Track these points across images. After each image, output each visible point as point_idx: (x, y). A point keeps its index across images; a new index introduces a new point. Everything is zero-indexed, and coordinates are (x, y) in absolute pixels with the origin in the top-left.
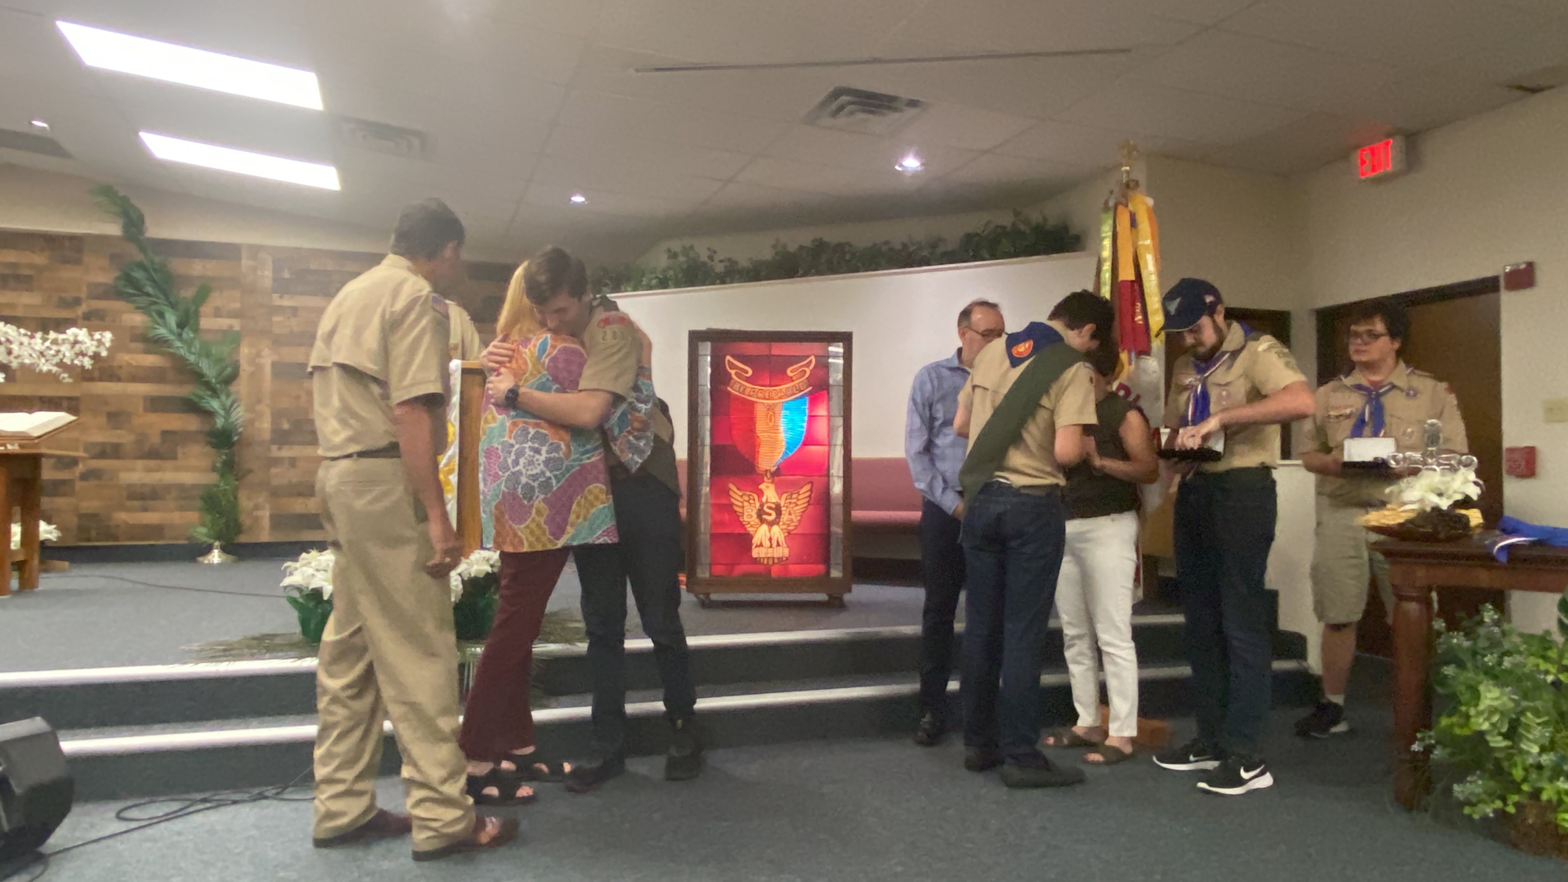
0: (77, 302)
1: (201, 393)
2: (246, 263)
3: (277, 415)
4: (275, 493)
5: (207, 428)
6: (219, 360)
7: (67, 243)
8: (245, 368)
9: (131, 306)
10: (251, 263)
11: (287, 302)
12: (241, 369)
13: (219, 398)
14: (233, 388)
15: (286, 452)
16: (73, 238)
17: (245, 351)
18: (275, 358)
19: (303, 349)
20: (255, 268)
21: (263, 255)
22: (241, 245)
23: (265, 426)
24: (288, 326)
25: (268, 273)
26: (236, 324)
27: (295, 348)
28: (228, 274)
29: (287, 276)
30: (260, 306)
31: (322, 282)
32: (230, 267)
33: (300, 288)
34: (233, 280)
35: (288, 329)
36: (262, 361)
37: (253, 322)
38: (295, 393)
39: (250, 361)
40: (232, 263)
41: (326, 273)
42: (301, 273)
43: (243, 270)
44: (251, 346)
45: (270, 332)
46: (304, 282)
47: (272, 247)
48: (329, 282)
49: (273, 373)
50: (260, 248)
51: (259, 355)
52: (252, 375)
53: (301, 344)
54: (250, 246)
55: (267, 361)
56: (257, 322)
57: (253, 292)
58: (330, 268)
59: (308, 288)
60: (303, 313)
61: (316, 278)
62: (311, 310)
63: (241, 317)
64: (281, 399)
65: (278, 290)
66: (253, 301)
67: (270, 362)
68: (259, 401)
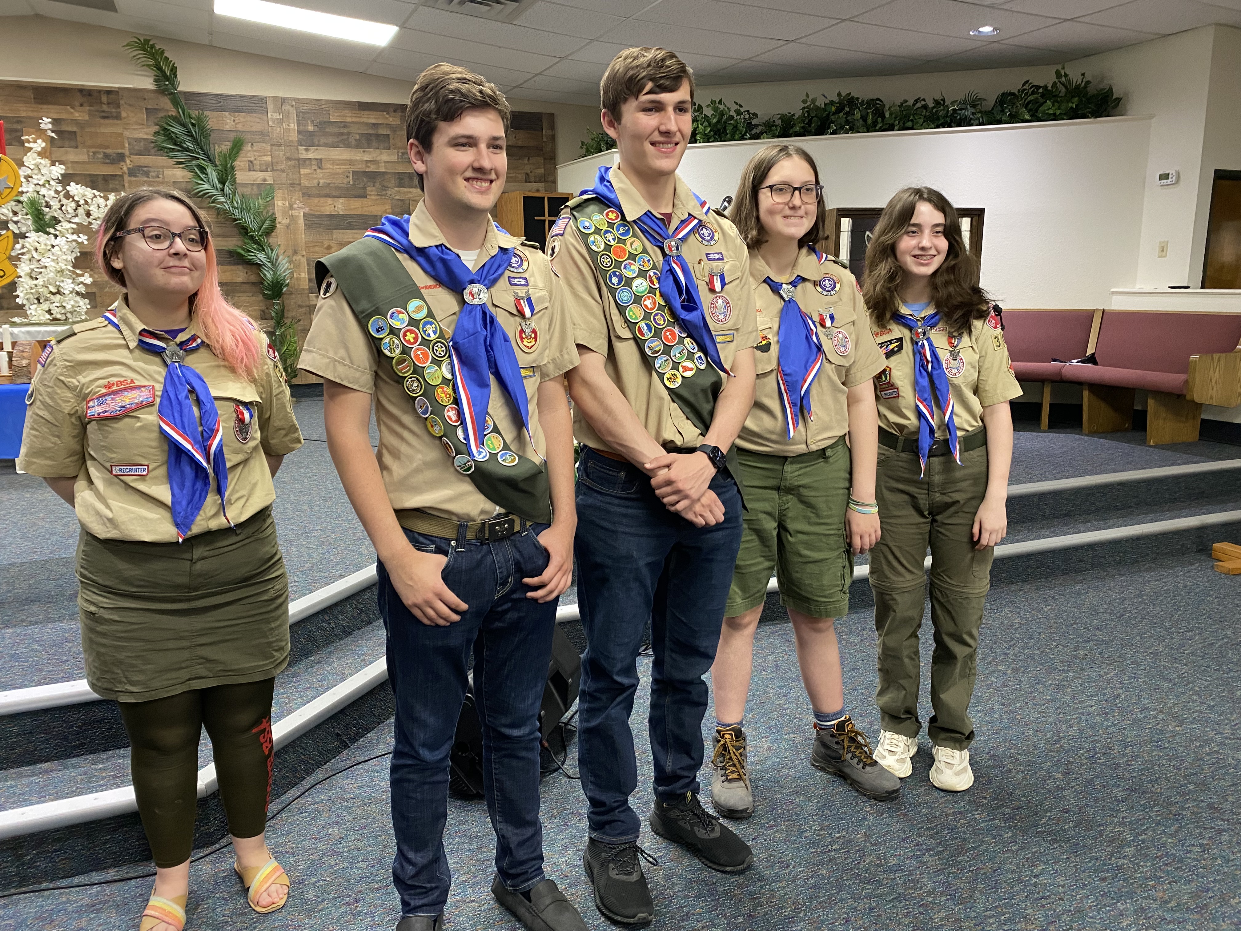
0: (121, 157)
1: (248, 247)
2: (273, 115)
5: (253, 278)
6: (258, 214)
7: (104, 99)
8: (282, 221)
9: (171, 162)
10: (277, 116)
11: (311, 155)
12: (277, 221)
13: (264, 250)
14: (271, 240)
16: (109, 92)
17: (279, 203)
18: (307, 210)
19: (330, 201)
20: (281, 121)
21: (286, 107)
22: (266, 97)
23: (303, 275)
24: (316, 179)
25: (293, 126)
26: (269, 177)
27: (322, 200)
28: (257, 127)
29: (311, 128)
30: (289, 159)
31: (342, 134)
32: (258, 120)
33: (323, 140)
34: (262, 133)
35: (315, 181)
36: (295, 213)
37: (284, 175)
38: (326, 243)
39: (285, 213)
40: (260, 116)
41: (345, 125)
42: (323, 125)
43: (271, 123)
44: (284, 199)
45: (300, 184)
46: (326, 134)
47: (295, 99)
48: (349, 134)
49: (305, 225)
50: (284, 100)
51: (291, 207)
52: (288, 227)
53: (327, 196)
54: (275, 98)
55: (299, 214)
56: (287, 175)
57: (281, 145)
58: (349, 120)
59: (331, 140)
60: (327, 165)
61: (337, 130)
62: (334, 162)
63: (273, 170)
64: (317, 249)
65: (303, 143)
66: (281, 154)
67: (302, 214)
68: (295, 252)
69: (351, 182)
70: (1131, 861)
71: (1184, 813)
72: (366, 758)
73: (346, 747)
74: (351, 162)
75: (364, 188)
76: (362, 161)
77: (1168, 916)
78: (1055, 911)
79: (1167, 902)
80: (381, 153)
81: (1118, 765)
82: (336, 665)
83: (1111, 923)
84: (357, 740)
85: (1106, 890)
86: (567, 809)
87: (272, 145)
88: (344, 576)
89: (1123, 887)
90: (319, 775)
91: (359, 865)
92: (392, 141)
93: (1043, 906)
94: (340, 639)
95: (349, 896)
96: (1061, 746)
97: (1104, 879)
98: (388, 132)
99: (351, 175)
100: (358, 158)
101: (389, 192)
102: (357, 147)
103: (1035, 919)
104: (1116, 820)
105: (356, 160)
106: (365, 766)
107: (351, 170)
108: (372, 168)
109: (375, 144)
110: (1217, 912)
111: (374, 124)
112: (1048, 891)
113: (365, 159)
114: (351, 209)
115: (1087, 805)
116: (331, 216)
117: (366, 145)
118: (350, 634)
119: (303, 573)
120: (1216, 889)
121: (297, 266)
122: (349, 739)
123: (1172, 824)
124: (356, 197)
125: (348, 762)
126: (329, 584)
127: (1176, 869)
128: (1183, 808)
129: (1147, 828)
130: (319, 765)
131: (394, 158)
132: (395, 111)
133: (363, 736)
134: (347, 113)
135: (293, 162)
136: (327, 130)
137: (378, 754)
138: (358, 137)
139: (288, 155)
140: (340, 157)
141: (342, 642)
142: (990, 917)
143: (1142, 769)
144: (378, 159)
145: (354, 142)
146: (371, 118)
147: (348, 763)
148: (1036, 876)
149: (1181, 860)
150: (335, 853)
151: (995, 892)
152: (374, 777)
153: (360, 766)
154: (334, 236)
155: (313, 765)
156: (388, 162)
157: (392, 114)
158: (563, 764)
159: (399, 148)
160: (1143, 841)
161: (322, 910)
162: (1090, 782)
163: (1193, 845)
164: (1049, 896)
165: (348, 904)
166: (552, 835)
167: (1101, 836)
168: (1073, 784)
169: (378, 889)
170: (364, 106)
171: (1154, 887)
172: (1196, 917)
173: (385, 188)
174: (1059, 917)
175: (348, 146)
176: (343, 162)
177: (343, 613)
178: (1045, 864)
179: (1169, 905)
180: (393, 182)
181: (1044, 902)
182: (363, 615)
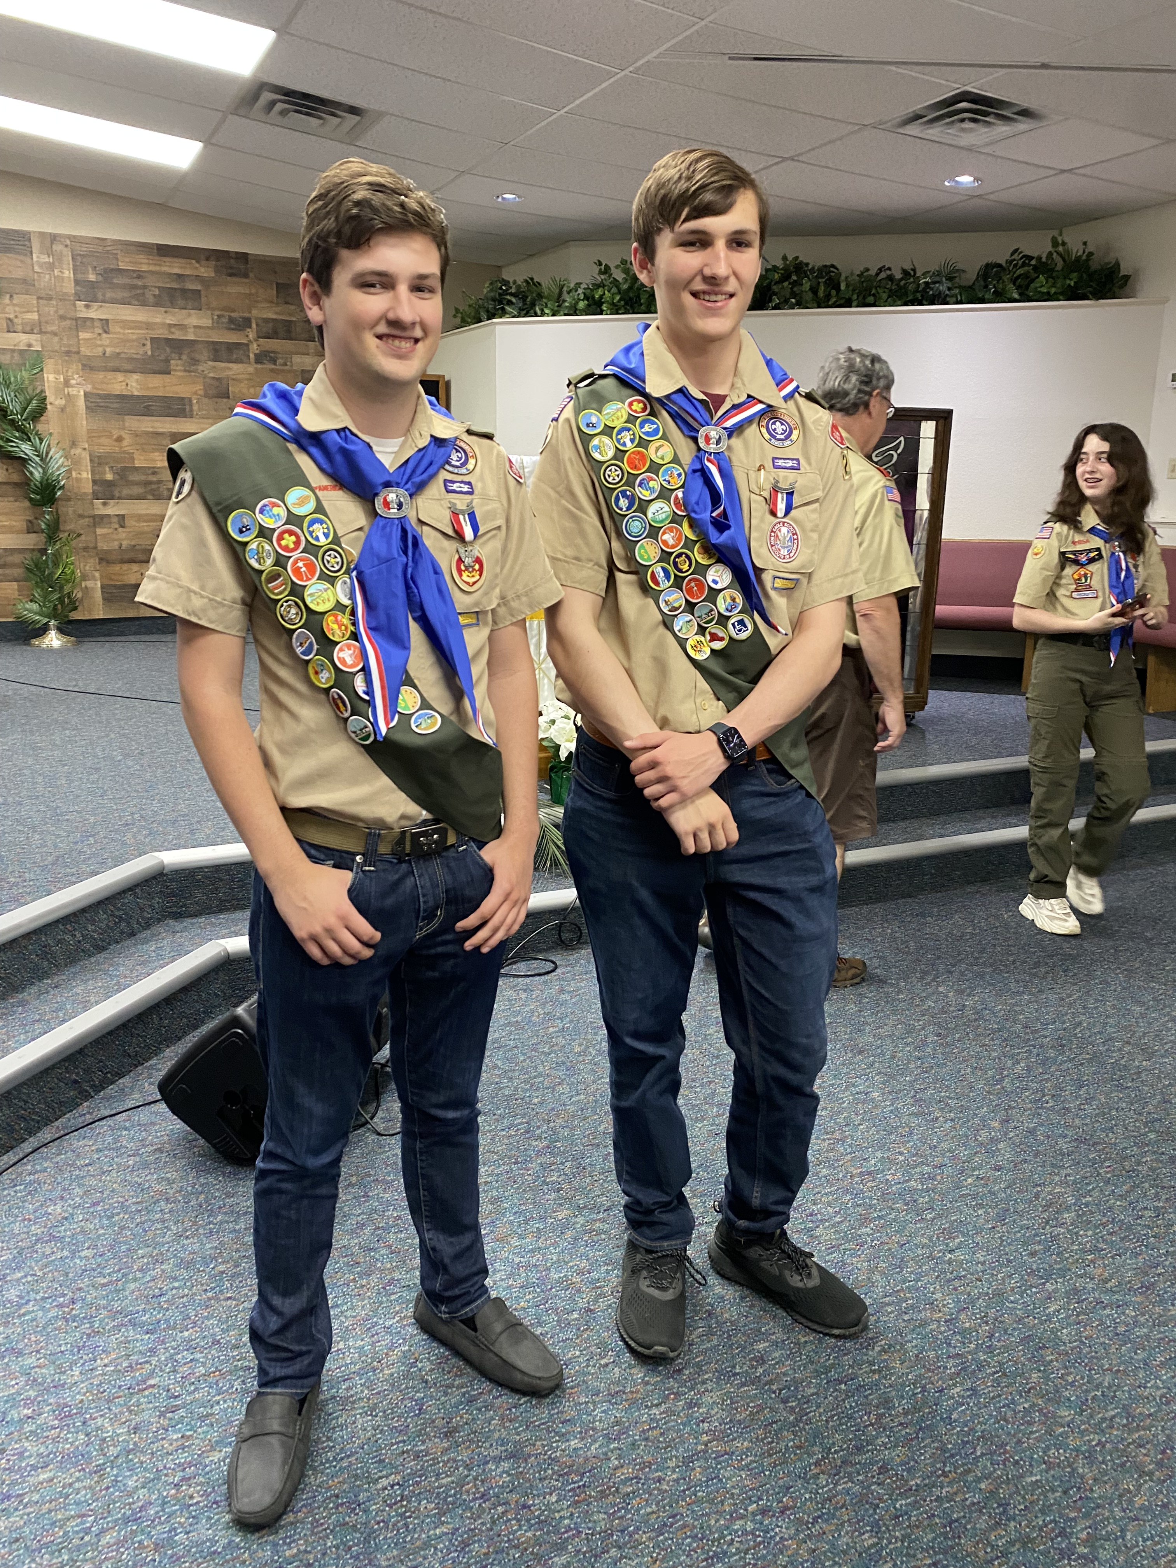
1: (8, 435)
2: (39, 257)
3: (97, 462)
4: (105, 559)
5: (15, 478)
6: (20, 390)
8: (54, 401)
10: (46, 259)
11: (93, 314)
12: (48, 401)
13: (30, 440)
14: (40, 427)
15: (113, 509)
17: (50, 377)
18: (89, 388)
19: (120, 377)
20: (51, 267)
21: (57, 247)
22: (29, 233)
23: (84, 475)
24: (100, 346)
25: (68, 274)
26: (35, 342)
27: (110, 375)
28: (19, 273)
29: (92, 277)
30: (62, 318)
31: (135, 287)
32: (19, 264)
33: (109, 295)
34: (24, 281)
35: (101, 349)
36: (73, 391)
37: (56, 339)
38: (116, 434)
39: (58, 391)
40: (22, 258)
41: (139, 275)
42: (109, 274)
43: (37, 269)
44: (57, 372)
45: (78, 353)
46: (113, 286)
47: (69, 237)
48: (145, 287)
49: (87, 407)
50: (54, 238)
51: (67, 383)
52: (62, 409)
53: (116, 370)
54: (42, 234)
55: (79, 392)
56: (61, 339)
57: (51, 299)
58: (145, 268)
59: (120, 294)
60: (115, 328)
61: (127, 281)
62: (125, 324)
63: (41, 332)
64: (104, 441)
65: (82, 297)
66: (52, 310)
67: (82, 393)
68: (74, 444)
69: (149, 353)
70: (1069, 1231)
71: (1140, 1168)
72: (114, 1112)
73: (87, 1097)
74: (148, 326)
75: (167, 361)
76: (164, 324)
77: (1105, 1298)
78: (969, 1294)
79: (1106, 1281)
80: (189, 315)
81: (1068, 1110)
82: (79, 990)
83: (1035, 1308)
84: (104, 1088)
85: (1034, 1267)
86: (370, 1176)
87: (39, 298)
88: (98, 873)
89: (1056, 1262)
90: (46, 1134)
91: (83, 1254)
92: (203, 299)
93: (955, 1289)
94: (90, 956)
95: (64, 1295)
96: (1003, 1088)
97: (1033, 1254)
98: (199, 288)
99: (148, 343)
100: (158, 320)
101: (200, 368)
102: (156, 305)
103: (944, 1306)
104: (1057, 1178)
105: (156, 324)
106: (110, 1122)
107: (148, 337)
108: (178, 335)
109: (181, 302)
110: (1166, 1293)
111: (180, 276)
112: (964, 1270)
113: (168, 322)
114: (148, 389)
115: (1025, 1161)
116: (122, 397)
117: (168, 303)
118: (104, 949)
119: (44, 868)
120: (1167, 1263)
121: (76, 462)
122: (93, 1086)
123: (1124, 1183)
124: (155, 372)
125: (88, 1116)
126: (75, 883)
127: (1122, 1239)
128: (1139, 1163)
129: (1093, 1189)
130: (48, 1122)
131: (207, 322)
132: (207, 259)
133: (113, 1083)
134: (142, 258)
135: (68, 322)
136: (115, 281)
137: (130, 1106)
138: (157, 292)
139: (61, 312)
140: (133, 318)
141: (93, 960)
142: (889, 1304)
143: (1097, 1115)
144: (185, 322)
145: (151, 300)
146: (175, 267)
147: (89, 1118)
148: (950, 1252)
149: (1129, 1228)
150: (52, 1238)
151: (898, 1273)
152: (121, 1136)
153: (104, 1122)
154: (127, 424)
155: (38, 1122)
156: (199, 327)
157: (203, 262)
158: (372, 1118)
159: (213, 309)
160: (1087, 1205)
161: (24, 1315)
162: (1032, 1132)
163: (1146, 1208)
164: (964, 1276)
165: (61, 1306)
166: (346, 1209)
167: (1037, 1199)
168: (1012, 1134)
169: (104, 1285)
170: (164, 251)
171: (1092, 1261)
172: (1139, 1299)
173: (195, 362)
174: (973, 1302)
175: (144, 304)
176: (136, 325)
177: (93, 922)
178: (963, 1236)
179: (1108, 1285)
180: (205, 353)
181: (957, 1283)
182: (123, 924)
